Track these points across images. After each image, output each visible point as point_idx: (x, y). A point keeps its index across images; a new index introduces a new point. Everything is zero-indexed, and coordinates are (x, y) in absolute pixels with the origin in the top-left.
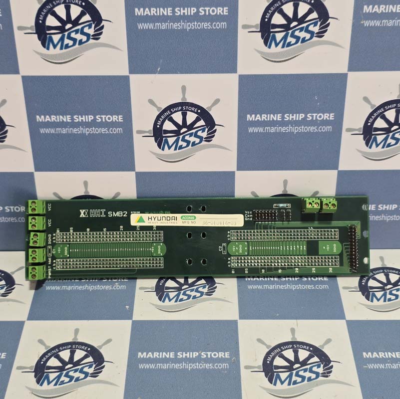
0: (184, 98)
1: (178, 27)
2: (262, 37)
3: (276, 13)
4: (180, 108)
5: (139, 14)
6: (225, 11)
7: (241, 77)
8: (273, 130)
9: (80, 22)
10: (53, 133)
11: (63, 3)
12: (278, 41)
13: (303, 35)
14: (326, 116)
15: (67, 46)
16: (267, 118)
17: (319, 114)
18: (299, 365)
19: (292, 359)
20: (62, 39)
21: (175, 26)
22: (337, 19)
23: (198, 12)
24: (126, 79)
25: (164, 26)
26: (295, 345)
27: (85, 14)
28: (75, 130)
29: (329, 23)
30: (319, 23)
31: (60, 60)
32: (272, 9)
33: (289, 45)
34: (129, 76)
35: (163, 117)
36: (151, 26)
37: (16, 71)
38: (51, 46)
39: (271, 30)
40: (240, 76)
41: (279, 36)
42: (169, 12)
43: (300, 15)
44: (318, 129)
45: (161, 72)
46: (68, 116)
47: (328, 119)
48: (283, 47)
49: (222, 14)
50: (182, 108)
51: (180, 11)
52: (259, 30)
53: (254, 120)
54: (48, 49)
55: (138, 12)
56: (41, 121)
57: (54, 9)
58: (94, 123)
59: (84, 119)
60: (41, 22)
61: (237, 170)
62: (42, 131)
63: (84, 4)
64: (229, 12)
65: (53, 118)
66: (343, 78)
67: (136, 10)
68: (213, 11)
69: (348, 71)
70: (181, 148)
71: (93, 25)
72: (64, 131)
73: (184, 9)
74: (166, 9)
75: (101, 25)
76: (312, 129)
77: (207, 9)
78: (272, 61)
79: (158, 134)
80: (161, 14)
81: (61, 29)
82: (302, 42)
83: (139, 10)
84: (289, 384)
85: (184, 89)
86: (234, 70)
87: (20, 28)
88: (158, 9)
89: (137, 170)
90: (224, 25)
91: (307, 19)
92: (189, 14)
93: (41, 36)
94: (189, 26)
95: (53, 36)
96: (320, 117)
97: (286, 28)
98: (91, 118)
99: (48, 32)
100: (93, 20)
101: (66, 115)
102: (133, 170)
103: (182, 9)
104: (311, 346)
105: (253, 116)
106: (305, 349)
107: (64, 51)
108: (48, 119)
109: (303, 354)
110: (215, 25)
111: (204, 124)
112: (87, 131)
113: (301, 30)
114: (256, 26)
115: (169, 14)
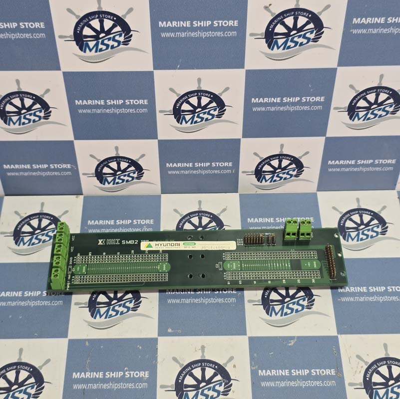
0: (199, 86)
1: (195, 35)
2: (266, 42)
3: (279, 24)
4: (196, 94)
5: (162, 26)
6: (235, 23)
7: (248, 72)
8: (273, 109)
9: (112, 32)
10: (89, 113)
11: (97, 18)
12: (279, 45)
13: (300, 40)
14: (318, 99)
15: (101, 50)
16: (268, 101)
17: (312, 98)
20: (97, 45)
21: (193, 34)
22: (330, 28)
23: (213, 24)
24: (151, 74)
25: (183, 35)
27: (116, 26)
28: (108, 111)
29: (323, 32)
30: (315, 32)
31: (94, 60)
32: (276, 21)
33: (289, 47)
34: (153, 72)
35: (181, 101)
36: (172, 35)
37: (58, 68)
38: (87, 50)
39: (274, 37)
40: (246, 70)
41: (280, 42)
42: (188, 24)
43: (299, 26)
44: (310, 108)
45: (179, 69)
46: (102, 101)
47: (319, 101)
48: (284, 49)
49: (233, 25)
50: (198, 94)
51: (197, 23)
52: (264, 37)
53: (257, 102)
54: (85, 52)
55: (161, 24)
56: (79, 104)
57: (90, 23)
58: (124, 106)
59: (115, 102)
60: (78, 32)
61: (243, 137)
62: (80, 111)
63: (115, 19)
64: (238, 24)
65: (90, 102)
66: (333, 71)
67: (160, 23)
68: (225, 23)
69: (338, 66)
70: (196, 122)
71: (123, 35)
72: (99, 111)
73: (200, 22)
74: (185, 22)
75: (130, 34)
76: (306, 108)
77: (220, 22)
78: (274, 60)
79: (177, 113)
80: (181, 26)
81: (96, 38)
82: (300, 46)
83: (162, 23)
85: (199, 80)
86: (242, 66)
87: (61, 37)
88: (179, 22)
89: (160, 138)
90: (234, 33)
91: (305, 29)
92: (205, 26)
93: (79, 42)
94: (204, 35)
95: (89, 42)
96: (313, 99)
97: (287, 35)
98: (121, 102)
99: (84, 40)
100: (123, 30)
101: (100, 100)
102: (155, 137)
103: (199, 22)
105: (257, 99)
107: (98, 53)
108: (85, 102)
110: (227, 34)
111: (216, 105)
112: (117, 111)
113: (300, 36)
114: (261, 34)
115: (188, 26)
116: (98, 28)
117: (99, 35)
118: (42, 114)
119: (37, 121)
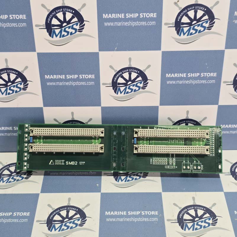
0: (130, 64)
1: (128, 24)
2: (176, 30)
3: (184, 16)
4: (128, 70)
5: (105, 17)
6: (155, 15)
7: (163, 52)
8: (181, 82)
9: (71, 22)
10: (54, 85)
11: (61, 11)
12: (185, 32)
13: (199, 28)
14: (212, 74)
15: (64, 36)
16: (178, 76)
17: (208, 73)
18: (198, 219)
19: (194, 215)
20: (61, 32)
21: (126, 24)
22: (219, 19)
23: (139, 16)
24: (97, 54)
25: (119, 24)
26: (195, 207)
27: (74, 18)
28: (67, 83)
29: (215, 22)
30: (209, 22)
31: (59, 44)
32: (182, 14)
33: (191, 34)
34: (98, 53)
35: (118, 75)
36: (112, 24)
37: (34, 50)
38: (54, 36)
39: (181, 26)
40: (162, 52)
41: (186, 29)
42: (122, 16)
43: (198, 17)
44: (207, 82)
45: (117, 50)
46: (63, 75)
47: (213, 76)
48: (188, 35)
49: (153, 17)
50: (129, 70)
51: (129, 15)
52: (174, 26)
53: (170, 77)
54: (53, 37)
55: (105, 16)
56: (47, 78)
57: (56, 15)
58: (78, 79)
59: (72, 77)
60: (49, 22)
61: (160, 105)
62: (48, 84)
63: (73, 12)
64: (157, 16)
65: (55, 77)
66: (222, 53)
67: (104, 15)
68: (148, 15)
69: (225, 49)
70: (128, 93)
71: (79, 24)
72: (61, 84)
73: (131, 14)
74: (121, 14)
75: (83, 24)
76: (204, 82)
77: (144, 14)
78: (182, 44)
79: (115, 85)
80: (118, 17)
81: (61, 26)
82: (199, 33)
83: (105, 15)
84: (193, 230)
85: (130, 59)
86: (159, 49)
87: (37, 26)
88: (116, 14)
89: (103, 105)
90: (154, 23)
92: (134, 17)
93: (49, 30)
94: (134, 24)
95: (55, 30)
96: (209, 75)
97: (190, 24)
98: (76, 76)
99: (52, 28)
100: (79, 21)
101: (62, 75)
102: (100, 106)
103: (130, 14)
104: (204, 207)
105: (170, 74)
106: (201, 209)
107: (62, 38)
108: (52, 77)
109: (200, 212)
110: (149, 24)
111: (141, 79)
112: (74, 84)
113: (199, 25)
114: (172, 24)
115: (122, 17)
116: (62, 19)
117: (63, 24)
118: (22, 86)
119: (18, 92)
